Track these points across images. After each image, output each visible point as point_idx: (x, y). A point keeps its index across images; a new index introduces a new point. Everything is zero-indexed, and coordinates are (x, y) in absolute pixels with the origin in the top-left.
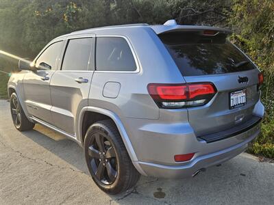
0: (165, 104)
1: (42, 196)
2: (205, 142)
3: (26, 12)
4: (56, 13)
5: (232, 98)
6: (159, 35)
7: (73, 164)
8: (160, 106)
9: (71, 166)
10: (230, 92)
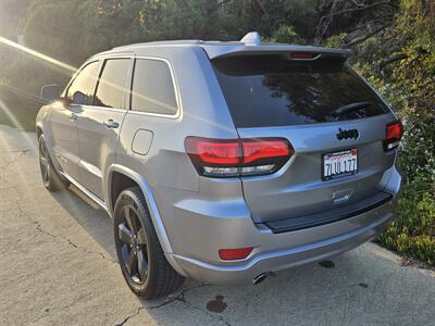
0: (208, 170)
1: (46, 293)
2: (270, 231)
3: (86, 9)
4: (128, 10)
5: (326, 162)
6: (211, 60)
7: (106, 248)
8: (201, 172)
9: (102, 250)
10: (323, 154)
